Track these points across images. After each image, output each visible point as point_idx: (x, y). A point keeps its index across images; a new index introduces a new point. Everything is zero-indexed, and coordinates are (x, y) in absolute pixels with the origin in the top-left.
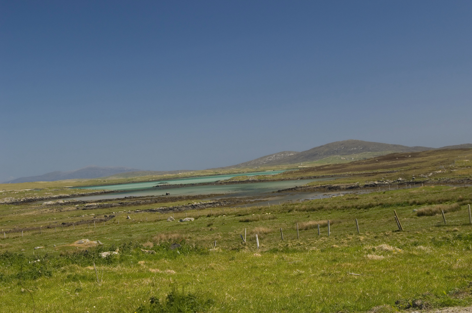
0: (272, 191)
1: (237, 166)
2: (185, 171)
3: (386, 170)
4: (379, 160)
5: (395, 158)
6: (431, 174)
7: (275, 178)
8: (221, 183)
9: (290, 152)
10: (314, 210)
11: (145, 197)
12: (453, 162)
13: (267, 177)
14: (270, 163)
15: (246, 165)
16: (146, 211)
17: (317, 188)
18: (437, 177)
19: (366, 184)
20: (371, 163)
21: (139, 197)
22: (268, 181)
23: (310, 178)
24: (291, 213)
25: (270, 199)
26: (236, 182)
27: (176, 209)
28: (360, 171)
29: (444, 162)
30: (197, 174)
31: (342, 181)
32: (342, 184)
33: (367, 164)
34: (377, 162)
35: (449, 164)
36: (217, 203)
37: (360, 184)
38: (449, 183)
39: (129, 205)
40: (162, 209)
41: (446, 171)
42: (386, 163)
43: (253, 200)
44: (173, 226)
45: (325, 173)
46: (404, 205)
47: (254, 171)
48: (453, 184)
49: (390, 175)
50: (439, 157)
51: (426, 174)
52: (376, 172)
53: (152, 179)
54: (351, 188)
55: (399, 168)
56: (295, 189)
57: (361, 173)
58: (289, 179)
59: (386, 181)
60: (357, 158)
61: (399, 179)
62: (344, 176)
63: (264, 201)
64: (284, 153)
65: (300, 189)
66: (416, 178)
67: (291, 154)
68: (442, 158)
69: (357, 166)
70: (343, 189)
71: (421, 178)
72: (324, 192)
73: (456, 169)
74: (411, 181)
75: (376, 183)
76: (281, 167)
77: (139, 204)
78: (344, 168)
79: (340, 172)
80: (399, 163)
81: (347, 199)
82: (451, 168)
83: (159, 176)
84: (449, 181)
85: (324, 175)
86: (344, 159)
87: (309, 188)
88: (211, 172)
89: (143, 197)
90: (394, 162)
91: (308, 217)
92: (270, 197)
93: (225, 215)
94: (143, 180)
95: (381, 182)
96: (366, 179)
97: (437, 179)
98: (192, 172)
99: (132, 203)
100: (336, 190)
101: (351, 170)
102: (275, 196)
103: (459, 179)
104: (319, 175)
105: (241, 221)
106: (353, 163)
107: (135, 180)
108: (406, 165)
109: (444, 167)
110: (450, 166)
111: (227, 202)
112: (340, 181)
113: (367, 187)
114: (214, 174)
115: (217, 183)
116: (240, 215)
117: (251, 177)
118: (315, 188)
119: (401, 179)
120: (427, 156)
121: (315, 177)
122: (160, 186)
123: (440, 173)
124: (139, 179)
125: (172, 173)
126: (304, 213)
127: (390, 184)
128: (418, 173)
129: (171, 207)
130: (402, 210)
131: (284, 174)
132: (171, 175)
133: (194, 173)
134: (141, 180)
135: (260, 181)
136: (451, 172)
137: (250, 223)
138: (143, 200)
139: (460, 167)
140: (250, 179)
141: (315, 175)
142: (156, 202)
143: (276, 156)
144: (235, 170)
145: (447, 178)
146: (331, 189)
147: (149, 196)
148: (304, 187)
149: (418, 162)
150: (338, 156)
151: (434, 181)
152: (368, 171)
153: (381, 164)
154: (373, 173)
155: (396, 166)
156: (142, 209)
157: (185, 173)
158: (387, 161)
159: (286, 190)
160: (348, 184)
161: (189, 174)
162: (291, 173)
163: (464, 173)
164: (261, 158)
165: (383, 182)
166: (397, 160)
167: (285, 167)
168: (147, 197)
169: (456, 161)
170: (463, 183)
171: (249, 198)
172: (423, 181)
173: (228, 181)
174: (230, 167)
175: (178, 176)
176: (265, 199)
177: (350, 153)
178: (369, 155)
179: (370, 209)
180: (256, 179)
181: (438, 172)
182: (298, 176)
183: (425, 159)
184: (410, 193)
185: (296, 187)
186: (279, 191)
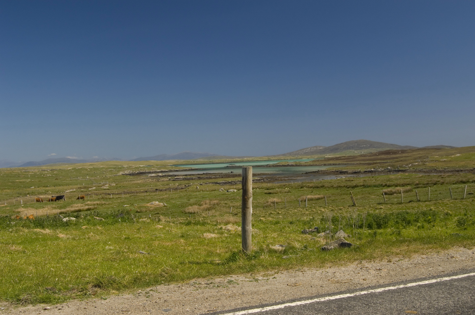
0: (301, 173)
1: (284, 155)
2: (249, 157)
3: (383, 161)
4: (379, 154)
5: (390, 153)
6: (411, 165)
7: (307, 164)
8: (270, 166)
9: (320, 147)
10: (318, 187)
11: (217, 173)
12: (428, 157)
13: (301, 163)
14: (306, 154)
15: (290, 154)
16: (212, 183)
17: (332, 172)
18: (414, 167)
19: (365, 170)
20: (373, 156)
21: (213, 174)
22: (302, 166)
23: (330, 165)
24: (302, 189)
25: (299, 178)
26: (280, 166)
27: (233, 183)
28: (365, 161)
29: (422, 157)
30: (256, 160)
31: (350, 168)
32: (350, 170)
33: (370, 156)
34: (377, 156)
35: (424, 159)
36: (262, 179)
37: (362, 170)
38: (422, 172)
39: (204, 179)
40: (224, 183)
41: (421, 163)
42: (383, 156)
43: (287, 179)
44: (220, 195)
45: (341, 162)
46: (379, 186)
47: (295, 158)
48: (425, 172)
49: (383, 165)
50: (420, 154)
51: (407, 165)
52: (376, 162)
53: (226, 161)
54: (355, 173)
55: (392, 160)
56: (318, 172)
57: (365, 162)
58: (316, 165)
59: (379, 169)
60: (365, 152)
61: (388, 168)
62: (353, 164)
63: (294, 179)
64: (316, 147)
65: (321, 172)
66: (400, 168)
67: (321, 148)
68: (422, 154)
69: (363, 158)
70: (350, 173)
71: (403, 167)
72: (337, 174)
73: (428, 162)
74: (397, 169)
75: (373, 170)
76: (313, 157)
77: (211, 178)
78: (354, 158)
79: (351, 161)
80: (392, 157)
81: (345, 181)
82: (424, 162)
83: (230, 160)
84: (422, 171)
85: (340, 163)
86: (356, 153)
87: (327, 171)
88: (266, 158)
89: (215, 173)
90: (388, 156)
91: (312, 192)
92: (299, 177)
93: (258, 188)
94: (220, 162)
95: (376, 169)
96: (366, 166)
97: (414, 169)
98: (253, 158)
99: (206, 178)
100: (345, 173)
101: (359, 161)
102: (303, 177)
103: (429, 169)
104: (336, 163)
105: (266, 193)
106: (361, 156)
107: (214, 162)
108: (397, 158)
109: (420, 160)
110: (425, 160)
111: (269, 179)
112: (348, 168)
113: (366, 172)
114: (268, 159)
115: (268, 166)
116: (268, 189)
117: (291, 163)
118: (331, 172)
119: (389, 168)
120: (411, 153)
121: (334, 164)
122: (229, 166)
123: (416, 165)
124: (217, 161)
125: (240, 158)
126: (310, 189)
127: (382, 171)
128: (402, 164)
129: (230, 181)
130: (376, 190)
131: (313, 161)
132: (239, 159)
133: (254, 159)
134: (218, 162)
135: (296, 166)
136: (424, 164)
137: (271, 195)
138: (213, 175)
139: (431, 161)
140: (290, 164)
141: (334, 163)
142: (222, 177)
143: (310, 149)
144: (282, 157)
145: (421, 168)
146: (342, 173)
147: (219, 173)
148: (324, 171)
149: (405, 157)
150: (353, 150)
151: (412, 170)
152: (370, 161)
153: (379, 157)
154: (373, 163)
155: (390, 159)
156: (210, 182)
157: (248, 158)
158: (384, 155)
159: (311, 172)
160: (354, 170)
161: (251, 159)
162: (318, 161)
163: (433, 165)
164: (301, 150)
165: (377, 169)
166: (391, 154)
167: (316, 157)
168: (218, 173)
169: (429, 157)
170: (431, 172)
171: (285, 177)
172: (404, 170)
173: (275, 165)
174: (279, 155)
175: (244, 160)
176: (295, 178)
177: (361, 148)
178: (374, 151)
179: (356, 188)
180: (294, 164)
181: (415, 164)
182: (322, 163)
183: (410, 154)
184: (390, 178)
185: (318, 171)
186: (306, 173)
